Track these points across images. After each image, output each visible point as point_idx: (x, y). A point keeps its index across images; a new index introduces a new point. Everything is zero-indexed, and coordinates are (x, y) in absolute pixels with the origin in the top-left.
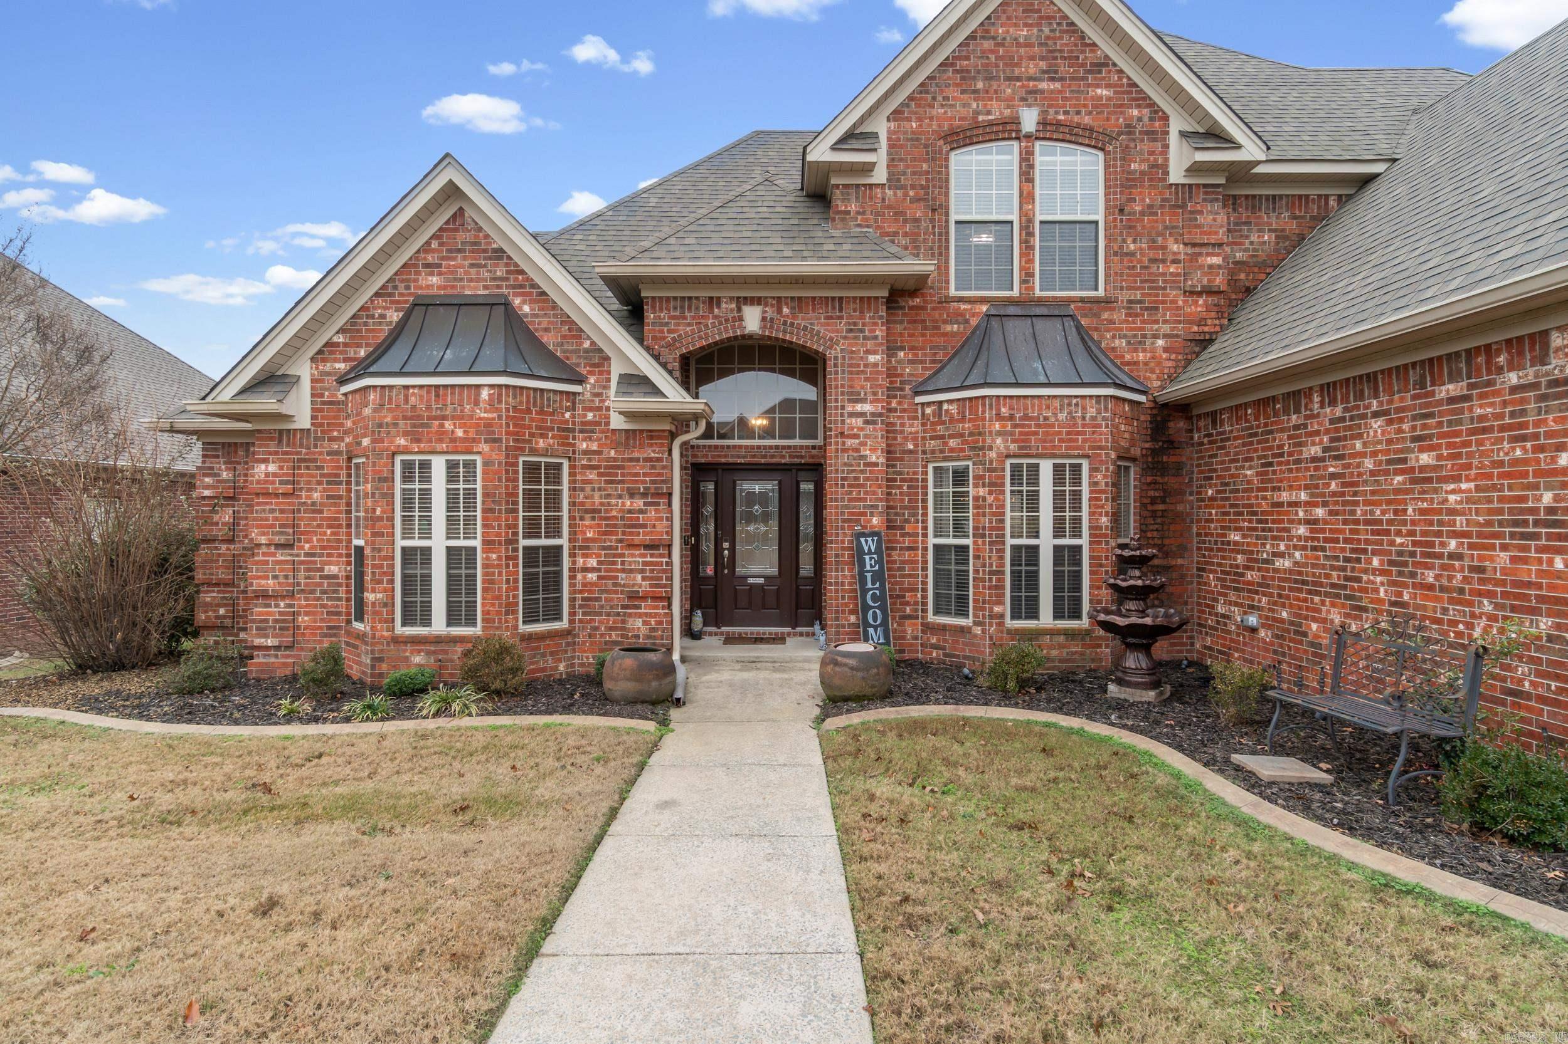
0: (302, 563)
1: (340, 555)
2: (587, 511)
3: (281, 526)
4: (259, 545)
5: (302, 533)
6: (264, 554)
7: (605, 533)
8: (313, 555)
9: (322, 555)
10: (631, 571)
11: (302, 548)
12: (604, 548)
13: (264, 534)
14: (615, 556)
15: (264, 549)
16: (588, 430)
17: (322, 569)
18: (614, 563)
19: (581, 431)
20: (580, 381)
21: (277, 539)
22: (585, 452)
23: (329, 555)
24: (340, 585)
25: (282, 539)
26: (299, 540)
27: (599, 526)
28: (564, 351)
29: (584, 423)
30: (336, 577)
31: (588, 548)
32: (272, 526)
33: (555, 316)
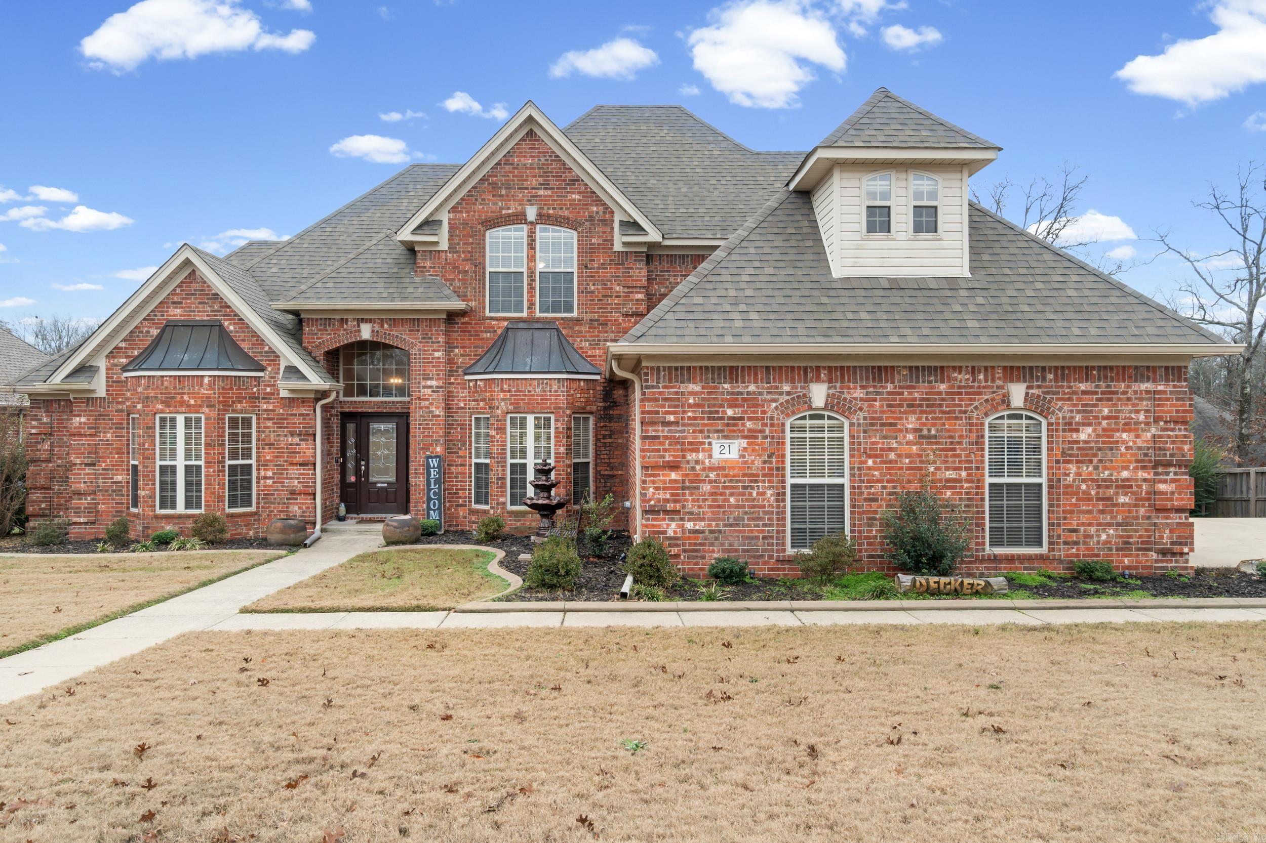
0: (100, 474)
1: (123, 470)
3: (88, 453)
4: (75, 464)
5: (101, 457)
6: (78, 469)
8: (107, 470)
9: (112, 470)
11: (101, 466)
12: (276, 466)
13: (78, 458)
15: (78, 467)
17: (112, 478)
21: (86, 461)
23: (116, 470)
24: (123, 487)
25: (89, 461)
26: (99, 461)
30: (121, 482)
32: (83, 453)
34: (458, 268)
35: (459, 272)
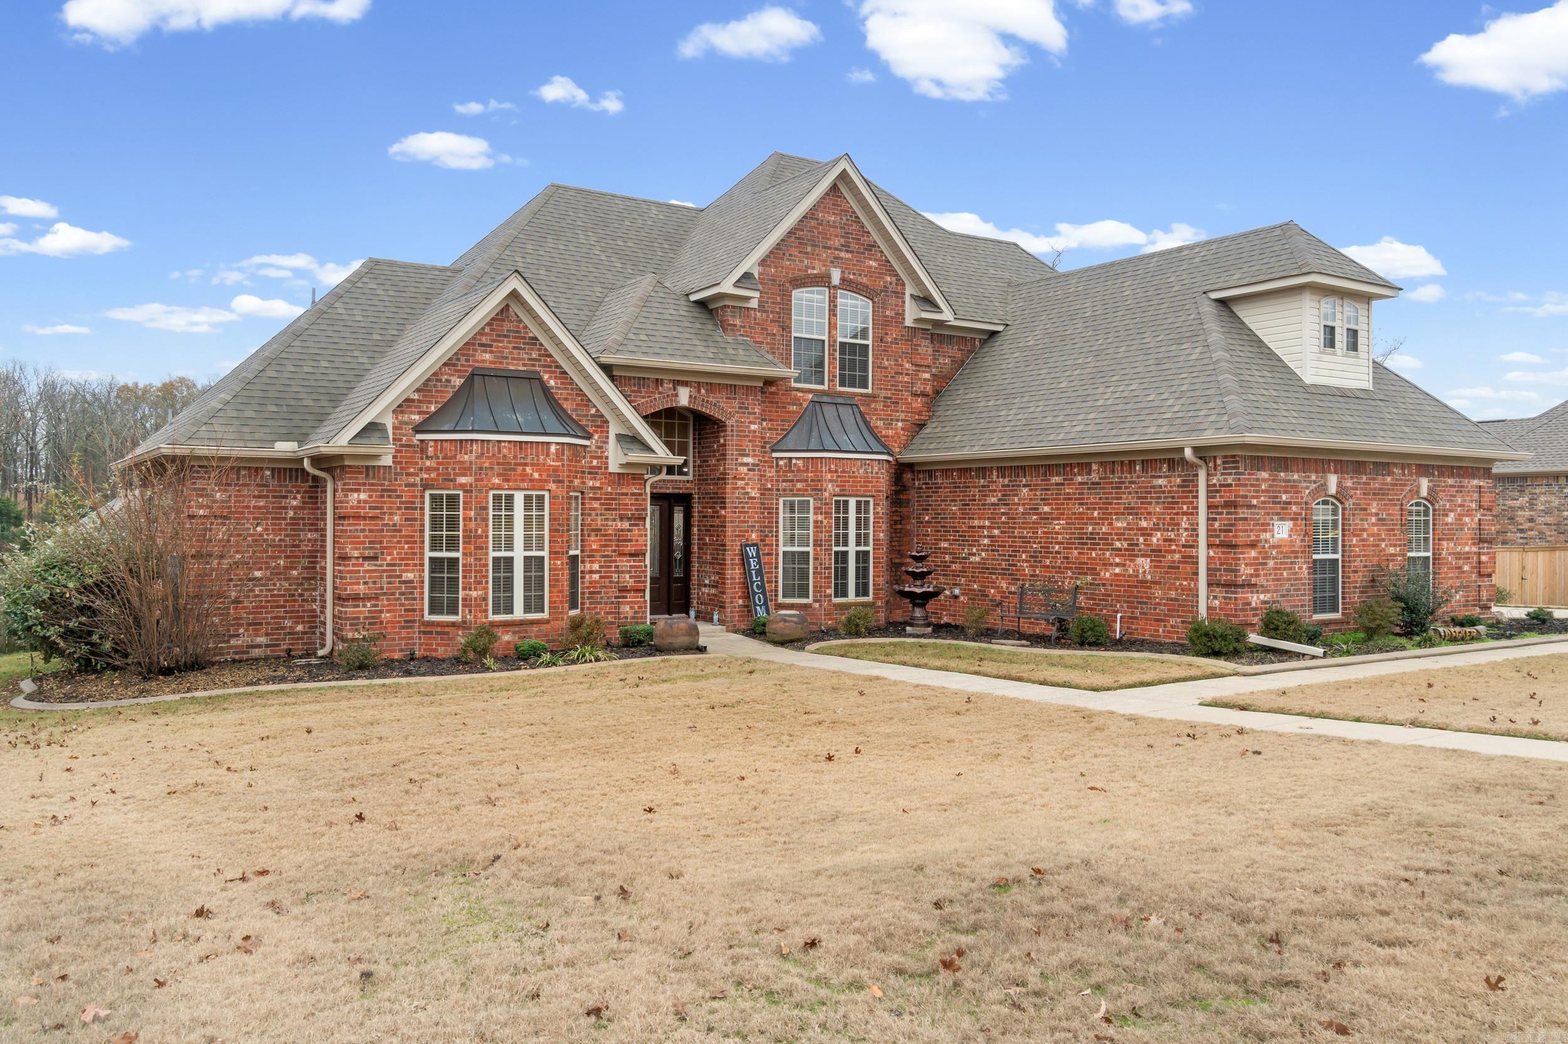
0: (385, 571)
1: (415, 565)
2: (593, 530)
3: (370, 543)
4: (349, 558)
5: (385, 548)
7: (605, 546)
8: (394, 565)
9: (400, 565)
10: (623, 572)
11: (385, 559)
12: (604, 556)
13: (356, 549)
14: (611, 562)
16: (593, 472)
17: (400, 576)
18: (610, 567)
19: (589, 473)
20: (589, 437)
21: (367, 553)
22: (592, 488)
23: (406, 565)
24: (415, 588)
25: (371, 553)
26: (383, 554)
27: (600, 540)
28: (577, 415)
29: (591, 467)
30: (412, 582)
31: (593, 556)
32: (363, 543)
33: (572, 389)
34: (766, 329)
35: (768, 334)
